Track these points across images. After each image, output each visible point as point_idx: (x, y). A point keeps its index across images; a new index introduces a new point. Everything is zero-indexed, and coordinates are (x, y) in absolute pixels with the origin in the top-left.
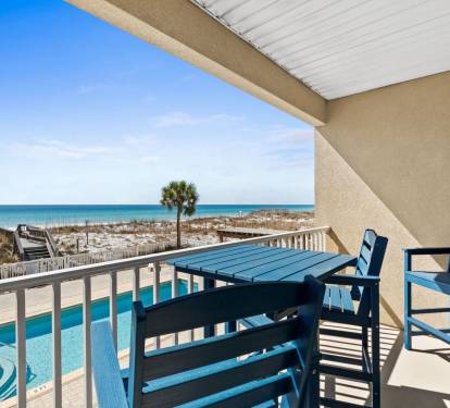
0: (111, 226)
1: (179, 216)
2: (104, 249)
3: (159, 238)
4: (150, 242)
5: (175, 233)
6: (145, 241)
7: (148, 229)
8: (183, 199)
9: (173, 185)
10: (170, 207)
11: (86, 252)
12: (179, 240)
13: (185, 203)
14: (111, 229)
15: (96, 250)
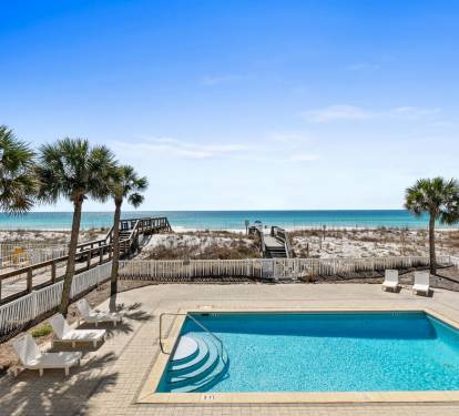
0: (354, 232)
1: (432, 223)
2: (335, 256)
3: (405, 250)
4: (391, 253)
5: (427, 245)
6: (386, 252)
7: (398, 238)
8: (438, 202)
9: (421, 185)
10: (417, 212)
11: (318, 257)
12: (432, 255)
13: (443, 207)
14: (353, 236)
15: (327, 256)
